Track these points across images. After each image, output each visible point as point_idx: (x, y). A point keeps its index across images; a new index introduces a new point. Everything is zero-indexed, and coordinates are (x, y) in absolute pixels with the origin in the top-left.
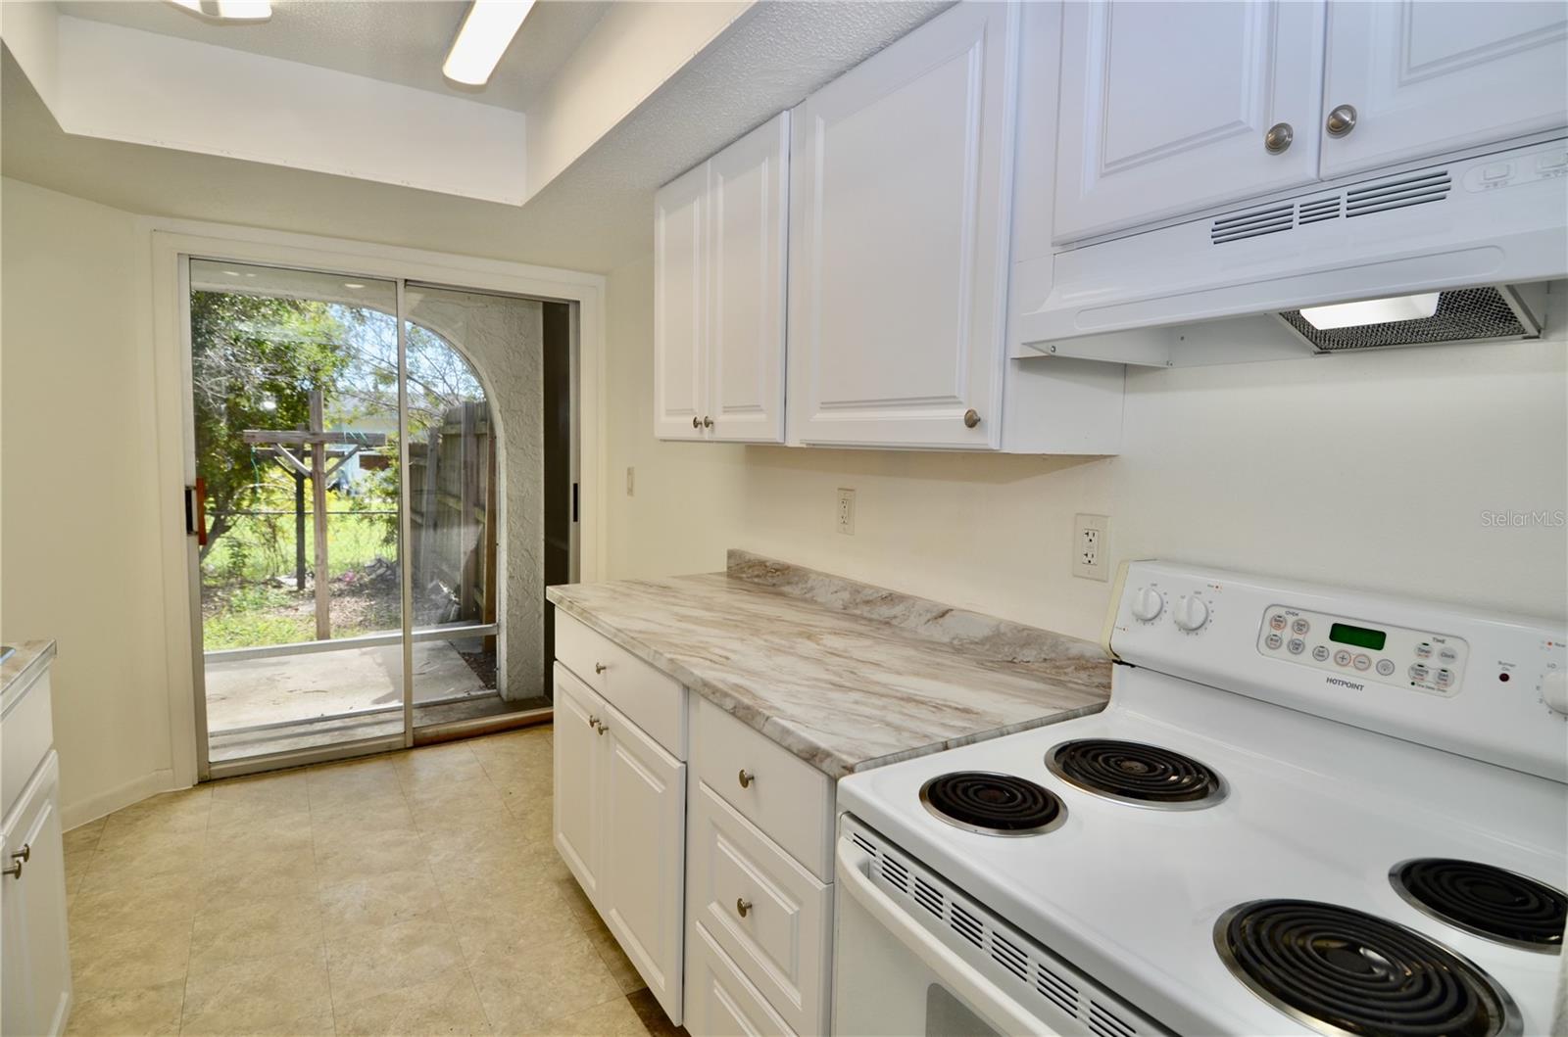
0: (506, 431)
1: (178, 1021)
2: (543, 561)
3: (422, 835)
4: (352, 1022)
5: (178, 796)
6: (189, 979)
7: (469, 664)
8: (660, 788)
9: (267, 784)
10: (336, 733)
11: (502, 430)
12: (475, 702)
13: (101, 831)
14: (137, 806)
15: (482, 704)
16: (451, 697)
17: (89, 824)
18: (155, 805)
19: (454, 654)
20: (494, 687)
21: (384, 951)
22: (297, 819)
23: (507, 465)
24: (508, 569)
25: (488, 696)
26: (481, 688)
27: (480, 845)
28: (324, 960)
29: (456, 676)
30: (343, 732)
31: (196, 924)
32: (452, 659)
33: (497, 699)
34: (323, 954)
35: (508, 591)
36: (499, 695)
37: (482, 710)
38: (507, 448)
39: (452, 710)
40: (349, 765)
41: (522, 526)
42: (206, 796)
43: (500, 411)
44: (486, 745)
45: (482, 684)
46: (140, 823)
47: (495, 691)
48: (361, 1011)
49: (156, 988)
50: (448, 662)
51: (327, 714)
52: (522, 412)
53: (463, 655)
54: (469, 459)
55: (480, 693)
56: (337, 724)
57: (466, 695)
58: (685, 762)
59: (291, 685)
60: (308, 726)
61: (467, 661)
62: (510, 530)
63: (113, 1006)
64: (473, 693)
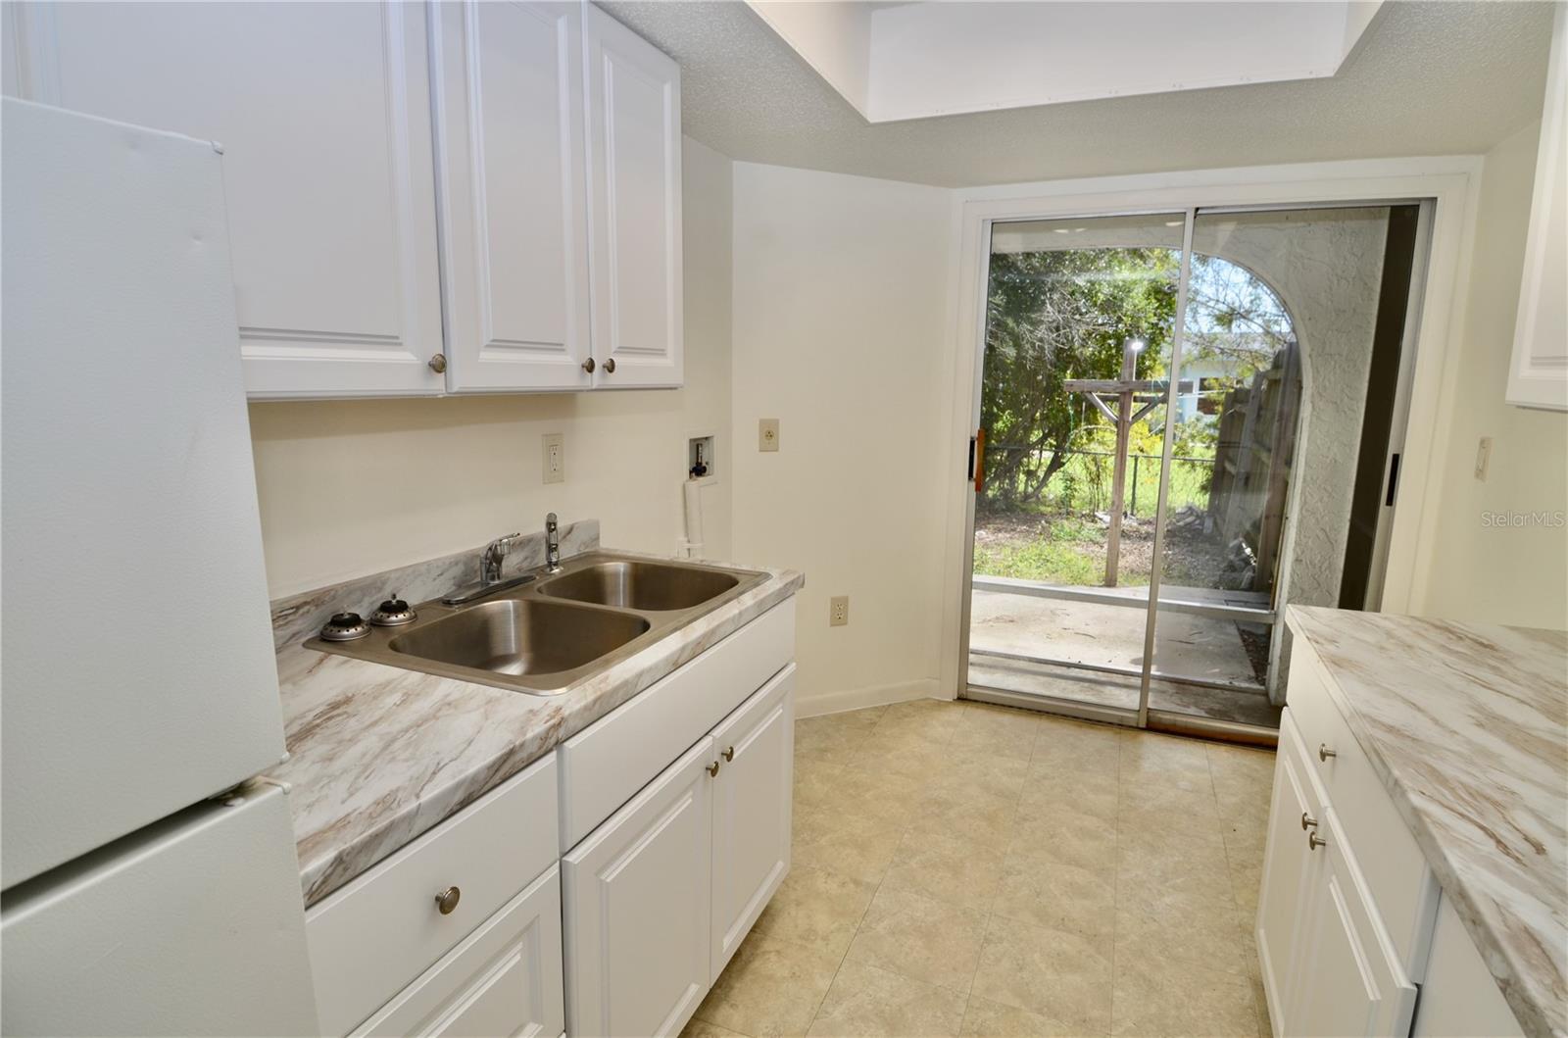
0: (1315, 380)
1: (857, 926)
2: (1344, 546)
3: (1120, 837)
4: (980, 1021)
5: (940, 705)
6: (881, 887)
7: (1245, 646)
8: (1375, 997)
9: (1007, 719)
10: (1086, 684)
11: (1311, 380)
12: (1236, 694)
13: (880, 717)
14: (910, 704)
15: (1243, 699)
16: (1210, 681)
17: (877, 708)
18: (922, 707)
19: (1232, 630)
20: (1264, 684)
21: (1037, 956)
22: (1016, 765)
23: (1311, 422)
24: (1294, 550)
25: (1255, 692)
26: (1249, 679)
27: (1178, 881)
28: (984, 933)
29: (1227, 656)
30: (1093, 686)
31: (906, 836)
32: (1228, 634)
33: (1261, 699)
34: (985, 926)
35: (1292, 576)
36: (1266, 694)
37: (1241, 707)
38: (1312, 402)
39: (1207, 695)
40: (1080, 726)
41: (1321, 500)
42: (959, 713)
43: (1310, 356)
44: (1225, 754)
45: (1253, 674)
46: (906, 719)
47: (1263, 688)
48: (992, 1014)
49: (857, 883)
50: (1222, 637)
51: (1084, 663)
52: (1340, 355)
53: (1242, 633)
54: (1286, 409)
55: (1245, 685)
56: (1090, 674)
57: (1227, 682)
58: (1417, 985)
59: (1067, 623)
60: (1064, 668)
61: (1244, 641)
62: (1304, 503)
63: (826, 882)
64: (1236, 684)
